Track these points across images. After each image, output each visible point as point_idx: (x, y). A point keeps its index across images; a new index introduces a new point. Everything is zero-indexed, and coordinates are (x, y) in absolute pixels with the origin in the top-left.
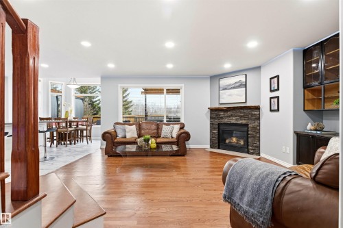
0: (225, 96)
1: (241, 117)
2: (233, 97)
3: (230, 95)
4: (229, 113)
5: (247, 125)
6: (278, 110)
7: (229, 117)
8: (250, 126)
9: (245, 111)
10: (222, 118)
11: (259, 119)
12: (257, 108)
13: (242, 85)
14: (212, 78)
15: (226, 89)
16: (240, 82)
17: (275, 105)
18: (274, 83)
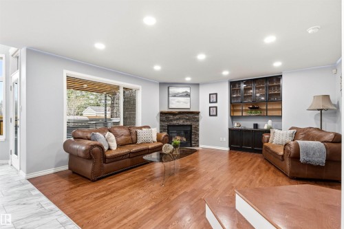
0: (174, 102)
1: (187, 119)
2: (179, 104)
3: (178, 102)
4: (177, 117)
5: (191, 126)
6: (216, 115)
7: (177, 119)
8: (193, 126)
9: (190, 115)
10: (171, 120)
11: (198, 121)
12: (198, 113)
13: (188, 95)
14: (162, 84)
15: (175, 96)
16: (186, 92)
17: (213, 112)
18: (213, 98)
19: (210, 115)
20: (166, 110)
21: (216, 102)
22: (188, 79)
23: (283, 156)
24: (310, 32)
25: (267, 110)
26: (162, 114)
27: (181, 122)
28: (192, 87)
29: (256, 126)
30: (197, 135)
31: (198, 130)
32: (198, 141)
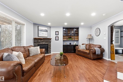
0: (41, 34)
1: (46, 42)
2: (43, 35)
3: (43, 34)
4: (42, 40)
5: (48, 44)
7: (42, 42)
8: (49, 45)
9: (47, 40)
10: (40, 42)
11: (51, 42)
12: (50, 39)
13: (47, 31)
14: (35, 24)
15: (41, 31)
16: (46, 30)
17: (57, 39)
18: (57, 33)
19: (56, 40)
20: (37, 37)
21: (58, 35)
22: (49, 24)
23: (89, 53)
24: (103, 15)
25: (74, 38)
26: (35, 39)
27: (44, 43)
28: (48, 28)
29: (70, 44)
30: (50, 48)
31: (50, 46)
32: (51, 51)
